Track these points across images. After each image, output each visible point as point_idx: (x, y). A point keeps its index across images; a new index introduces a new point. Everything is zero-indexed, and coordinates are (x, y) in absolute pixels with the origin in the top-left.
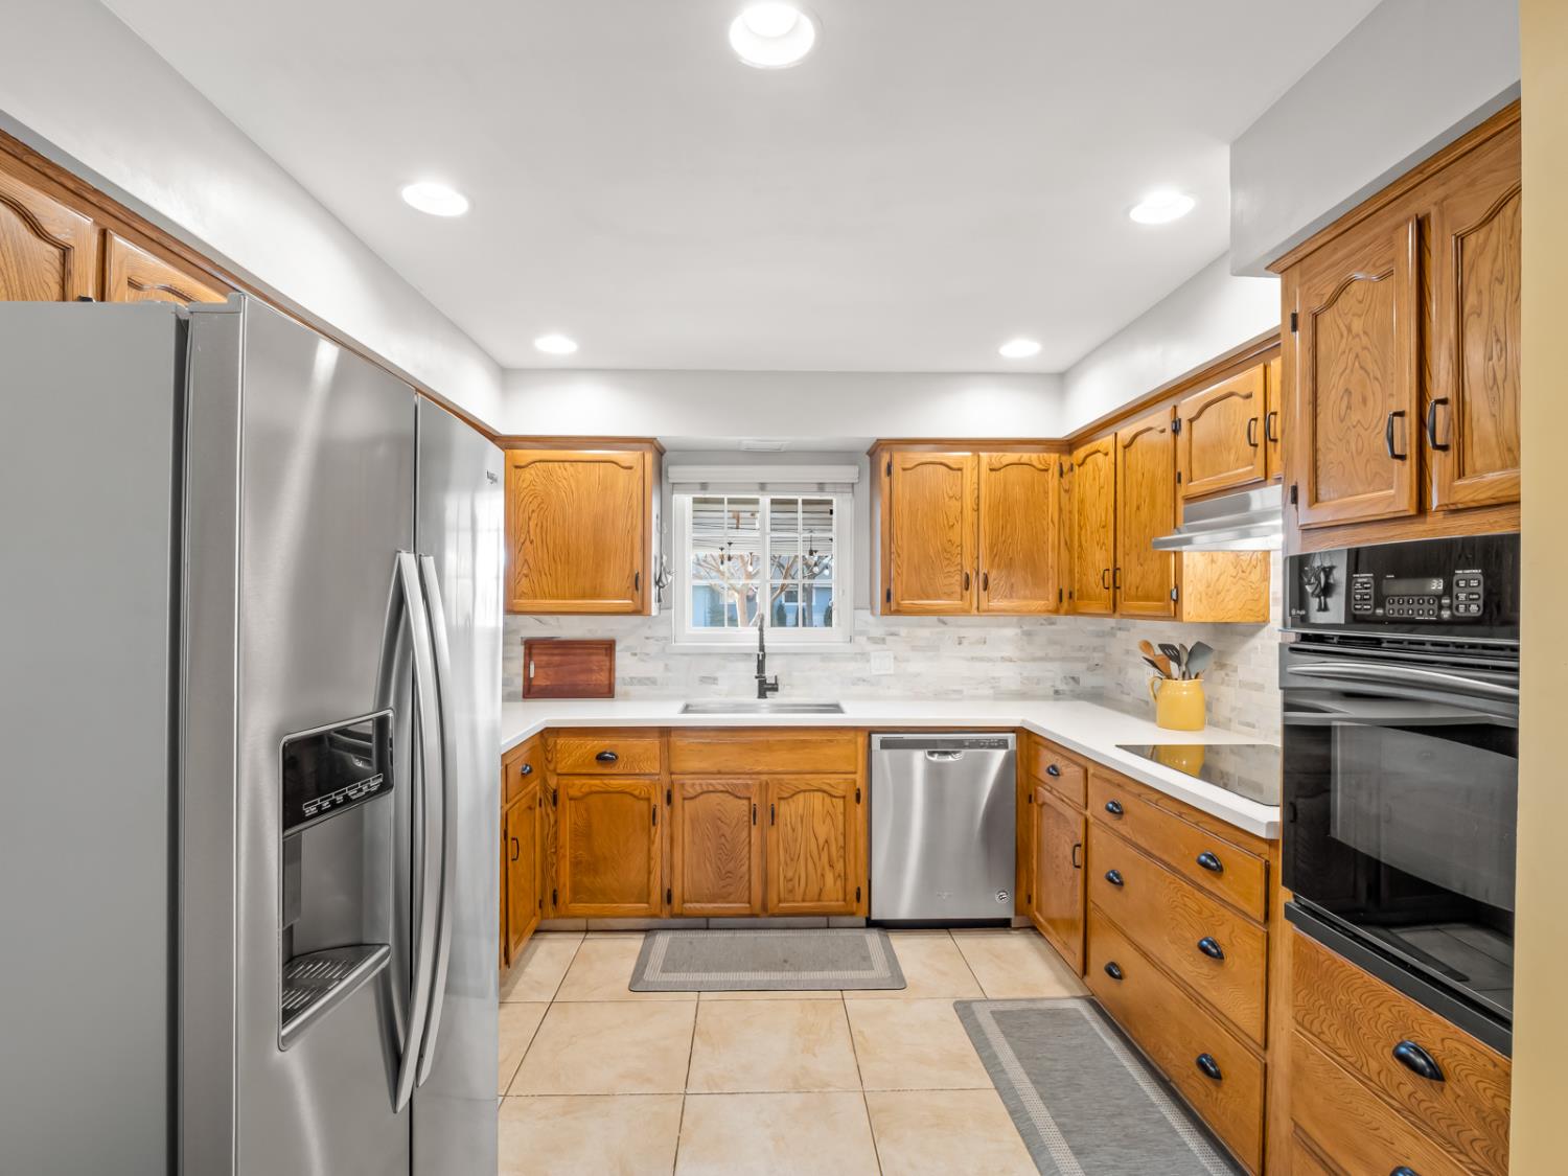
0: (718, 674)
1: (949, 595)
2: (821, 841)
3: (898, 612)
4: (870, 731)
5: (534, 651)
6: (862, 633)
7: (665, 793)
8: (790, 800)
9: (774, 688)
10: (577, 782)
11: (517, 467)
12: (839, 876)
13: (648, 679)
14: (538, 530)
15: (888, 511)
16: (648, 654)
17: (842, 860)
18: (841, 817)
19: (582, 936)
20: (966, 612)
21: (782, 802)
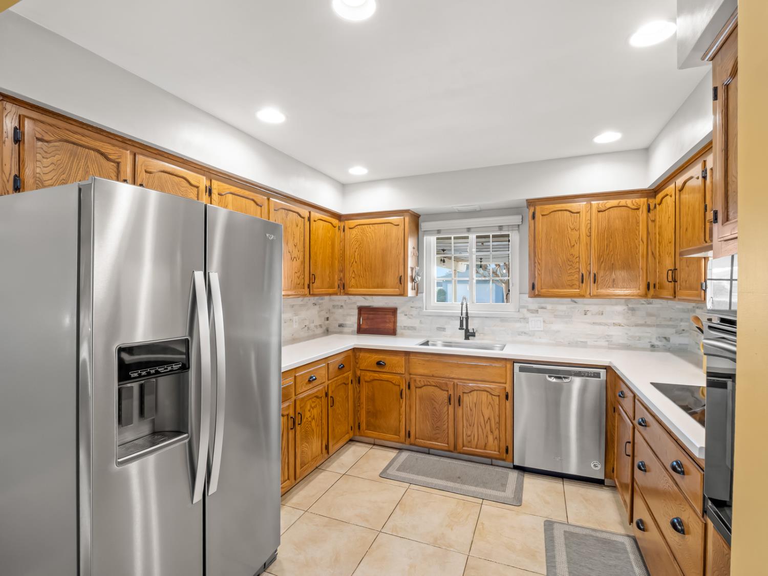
0: (446, 326)
1: (572, 286)
2: (486, 418)
3: (538, 296)
4: (515, 361)
5: (362, 312)
6: (524, 307)
7: (407, 384)
8: (469, 394)
9: (473, 335)
10: (368, 374)
11: (350, 228)
12: (496, 438)
13: (412, 327)
14: (359, 256)
15: (533, 239)
16: (412, 315)
17: (497, 430)
18: (497, 407)
19: (371, 446)
21: (465, 395)
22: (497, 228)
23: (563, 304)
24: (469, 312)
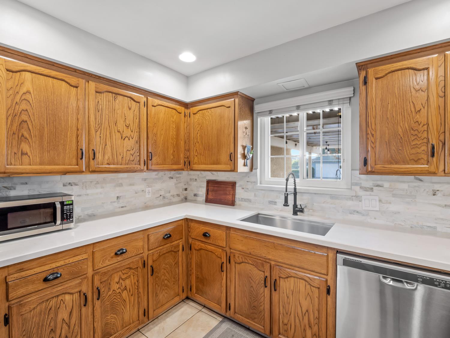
0: (277, 200)
1: (417, 161)
2: (304, 310)
3: (372, 173)
4: (338, 252)
5: (209, 185)
6: (356, 184)
7: (228, 257)
8: (286, 280)
9: (302, 211)
10: (197, 243)
11: (194, 114)
12: (315, 335)
13: (248, 199)
14: (200, 138)
15: (365, 107)
16: (248, 189)
17: (316, 326)
18: (316, 300)
19: (200, 308)
20: (434, 174)
21: (281, 279)
22: (327, 102)
23: (404, 182)
24: (297, 187)
